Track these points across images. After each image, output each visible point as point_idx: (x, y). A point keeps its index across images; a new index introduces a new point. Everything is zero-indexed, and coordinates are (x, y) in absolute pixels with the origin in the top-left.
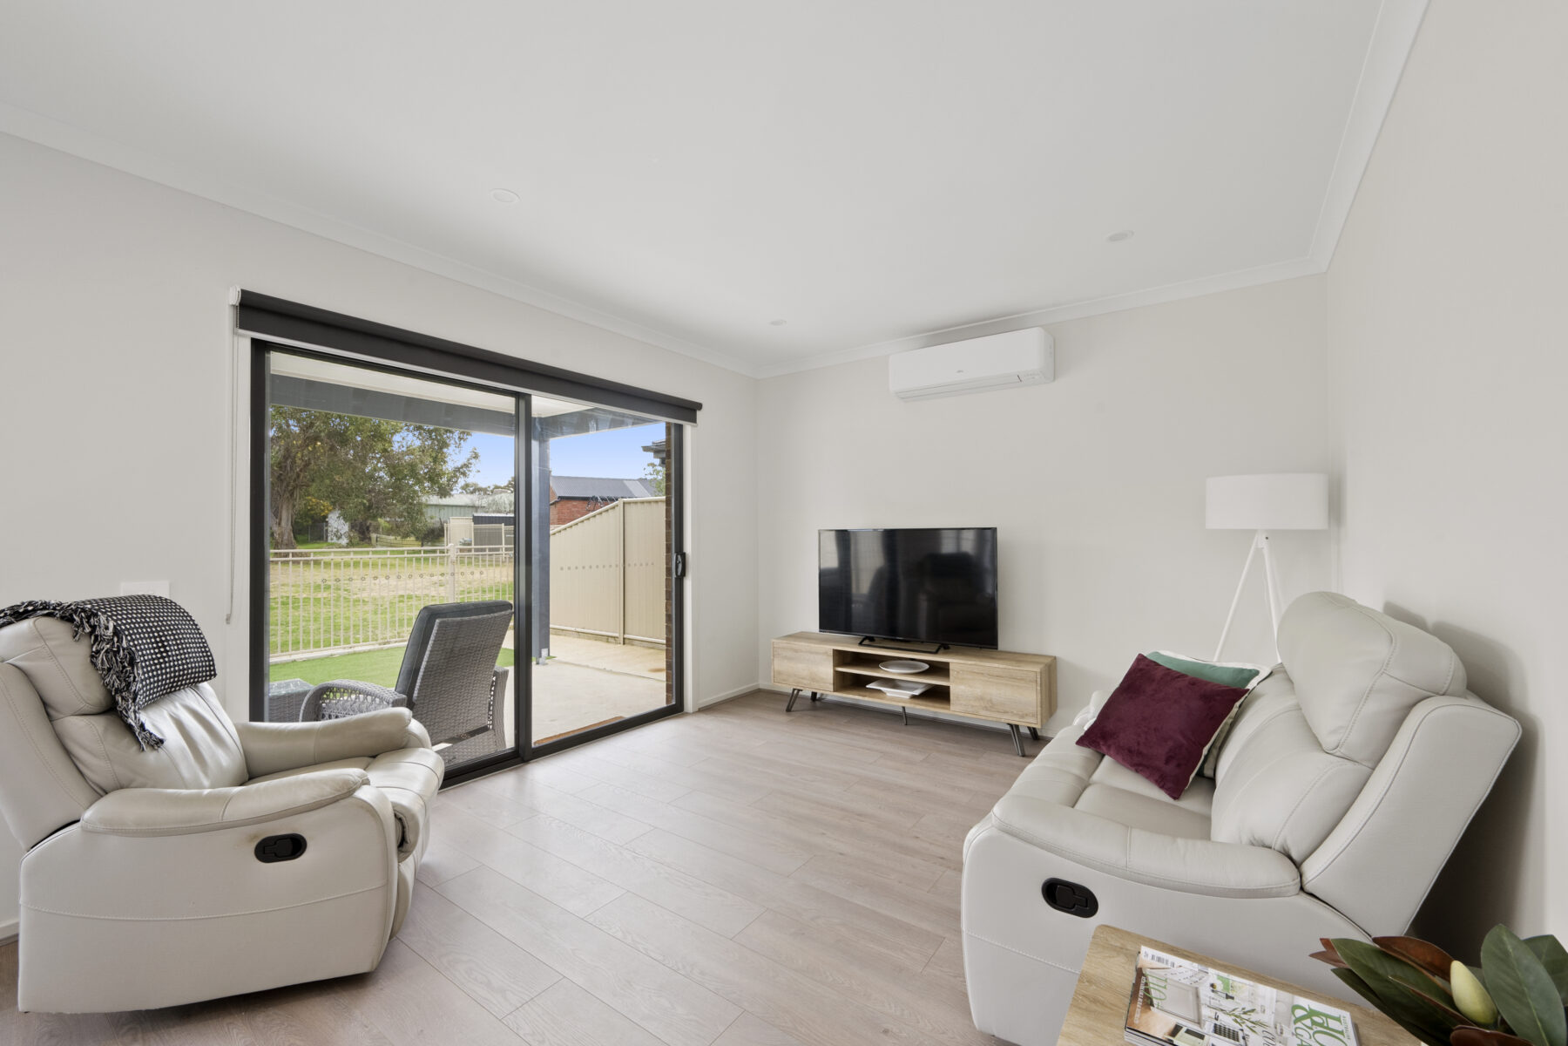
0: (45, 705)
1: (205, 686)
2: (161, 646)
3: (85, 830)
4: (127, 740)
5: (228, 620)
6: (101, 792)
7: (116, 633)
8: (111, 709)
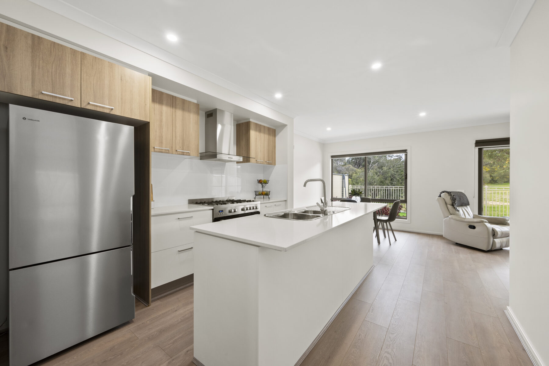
0: (446, 203)
1: (468, 206)
2: (460, 198)
3: (450, 218)
4: (454, 209)
5: (474, 197)
6: (451, 214)
7: (454, 195)
8: (453, 205)
